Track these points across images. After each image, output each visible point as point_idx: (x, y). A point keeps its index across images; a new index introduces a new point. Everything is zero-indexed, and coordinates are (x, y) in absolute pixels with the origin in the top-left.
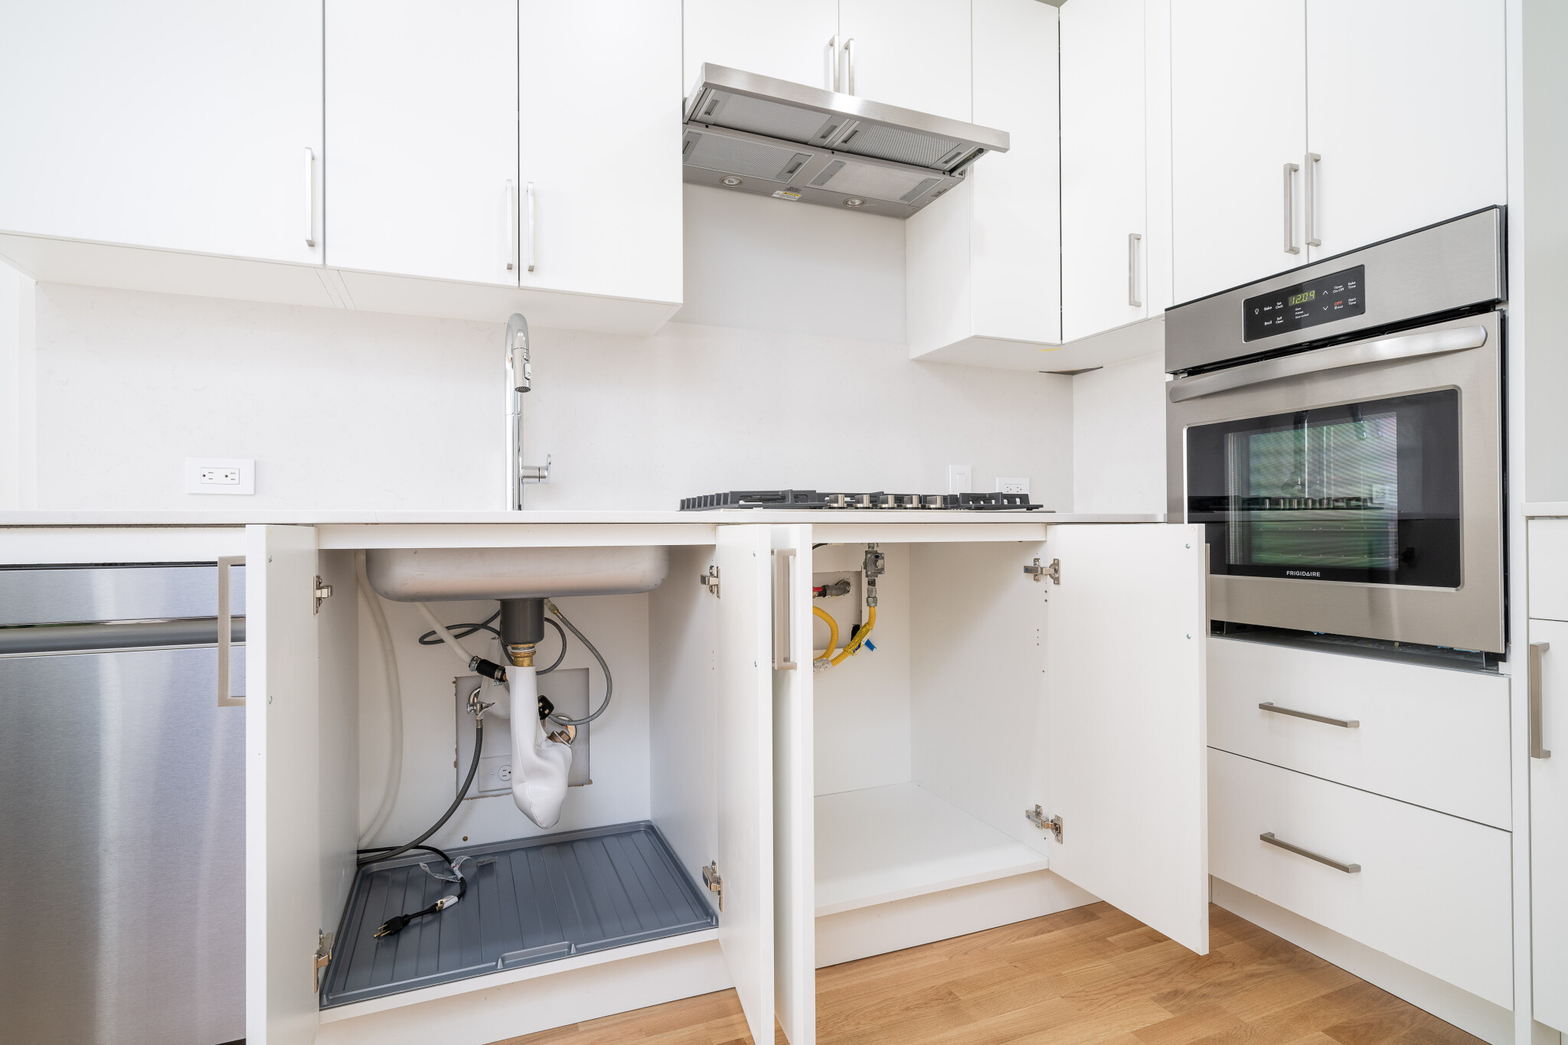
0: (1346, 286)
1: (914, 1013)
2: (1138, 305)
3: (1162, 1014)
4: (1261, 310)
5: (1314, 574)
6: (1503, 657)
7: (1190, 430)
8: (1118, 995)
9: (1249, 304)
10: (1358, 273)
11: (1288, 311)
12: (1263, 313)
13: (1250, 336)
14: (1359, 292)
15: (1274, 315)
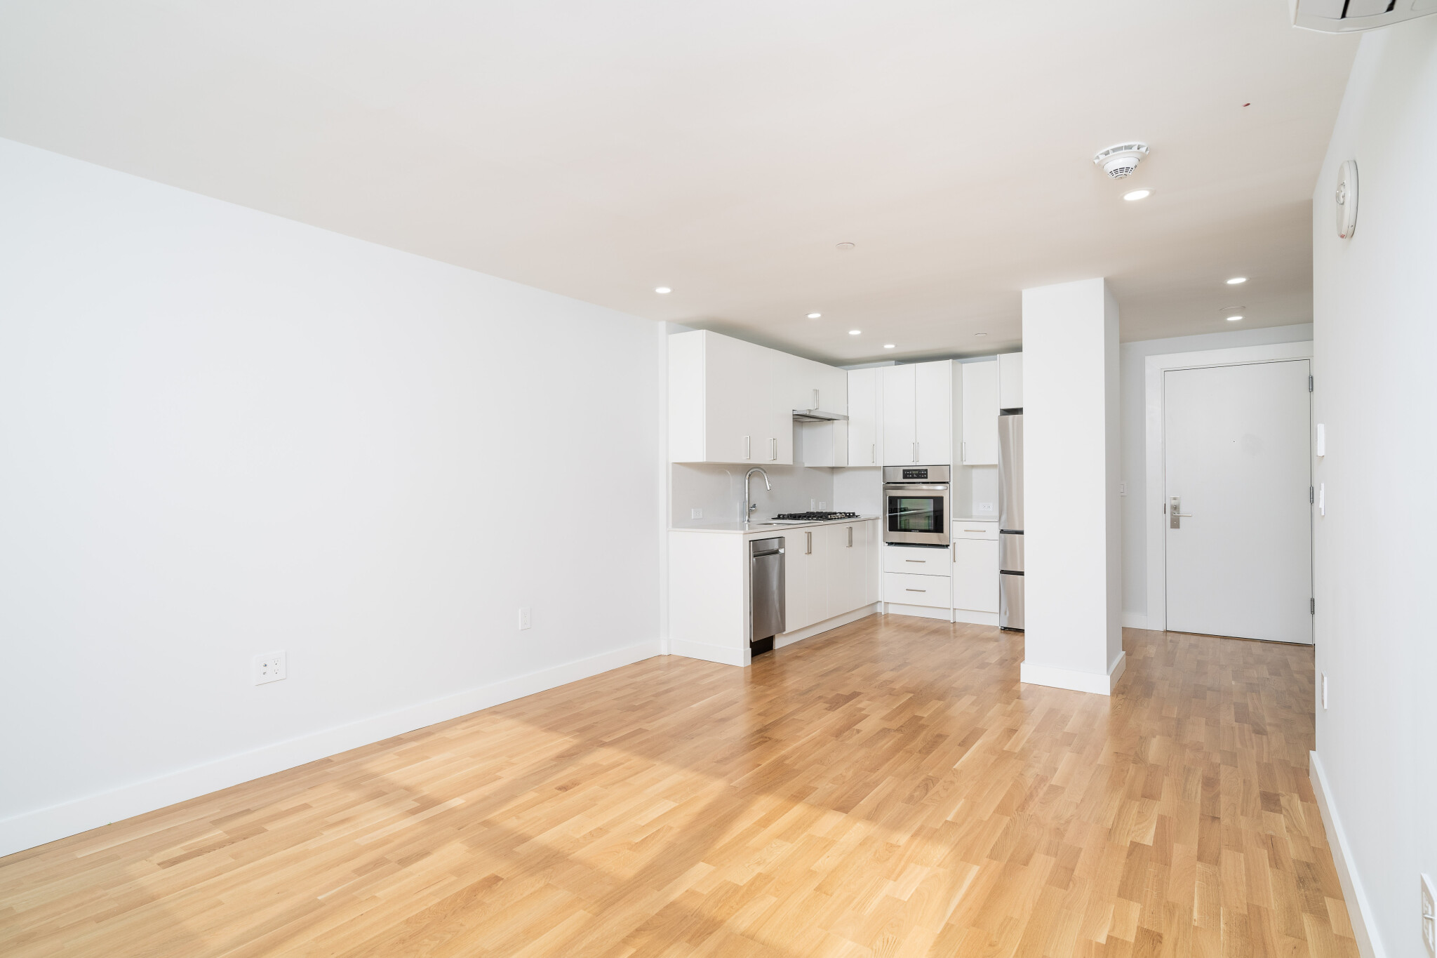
0: (924, 472)
2: (874, 462)
4: (907, 472)
5: (917, 531)
6: (948, 545)
7: (889, 496)
9: (904, 471)
10: (926, 470)
11: (912, 474)
12: (907, 474)
13: (904, 478)
14: (927, 474)
15: (909, 474)
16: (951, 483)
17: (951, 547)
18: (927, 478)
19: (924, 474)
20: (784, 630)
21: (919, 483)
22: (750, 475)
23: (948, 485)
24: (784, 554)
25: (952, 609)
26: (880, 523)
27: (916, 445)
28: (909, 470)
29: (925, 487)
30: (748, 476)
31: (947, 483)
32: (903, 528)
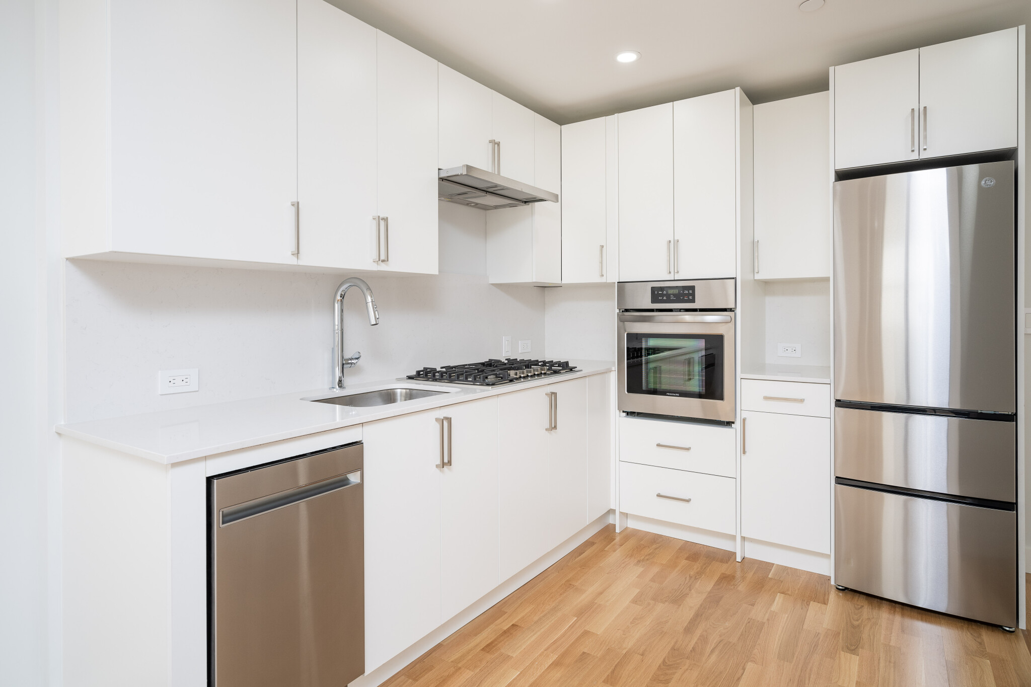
0: (689, 292)
1: (565, 595)
2: (602, 276)
3: (640, 569)
4: (658, 293)
5: (676, 395)
6: (733, 423)
7: (627, 334)
8: (623, 568)
9: (653, 289)
10: (693, 288)
11: (668, 296)
12: (658, 294)
13: (653, 302)
14: (693, 295)
15: (662, 295)
16: (738, 311)
17: (737, 425)
18: (693, 301)
19: (689, 295)
20: (363, 672)
21: (680, 310)
22: (342, 296)
23: (732, 314)
24: (360, 486)
25: (738, 539)
26: (613, 378)
27: (673, 246)
28: (662, 289)
29: (688, 317)
30: (339, 298)
31: (731, 310)
32: (652, 386)
